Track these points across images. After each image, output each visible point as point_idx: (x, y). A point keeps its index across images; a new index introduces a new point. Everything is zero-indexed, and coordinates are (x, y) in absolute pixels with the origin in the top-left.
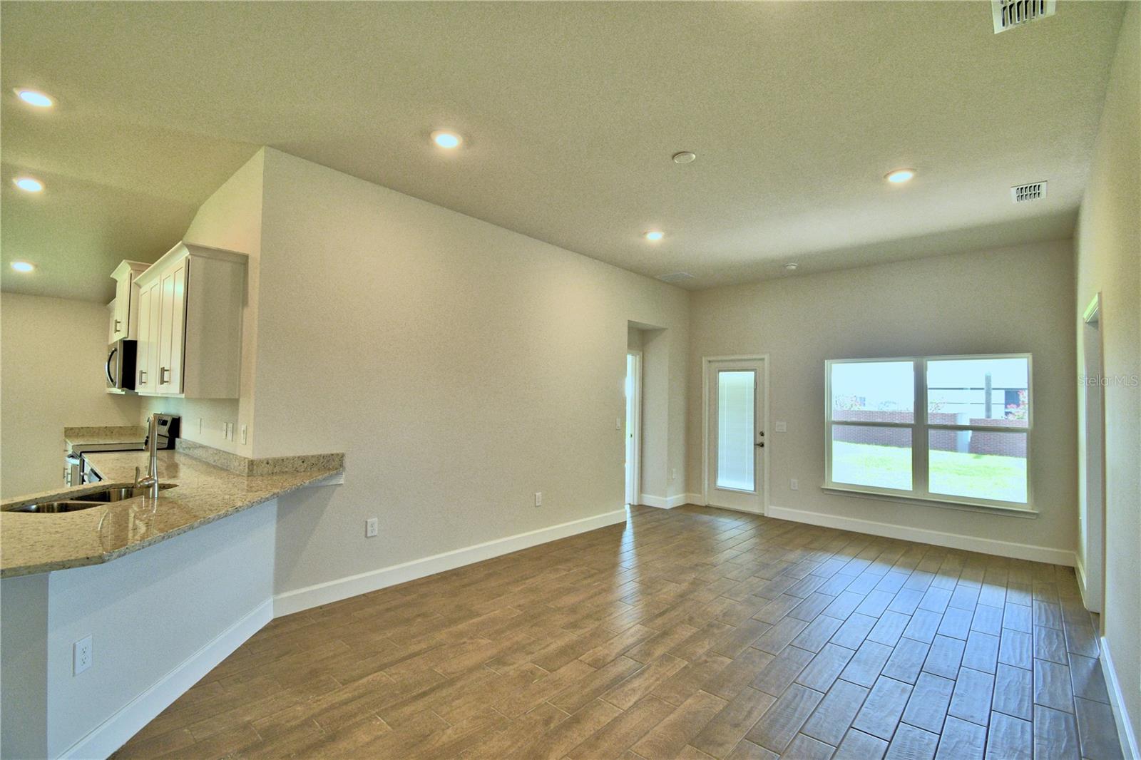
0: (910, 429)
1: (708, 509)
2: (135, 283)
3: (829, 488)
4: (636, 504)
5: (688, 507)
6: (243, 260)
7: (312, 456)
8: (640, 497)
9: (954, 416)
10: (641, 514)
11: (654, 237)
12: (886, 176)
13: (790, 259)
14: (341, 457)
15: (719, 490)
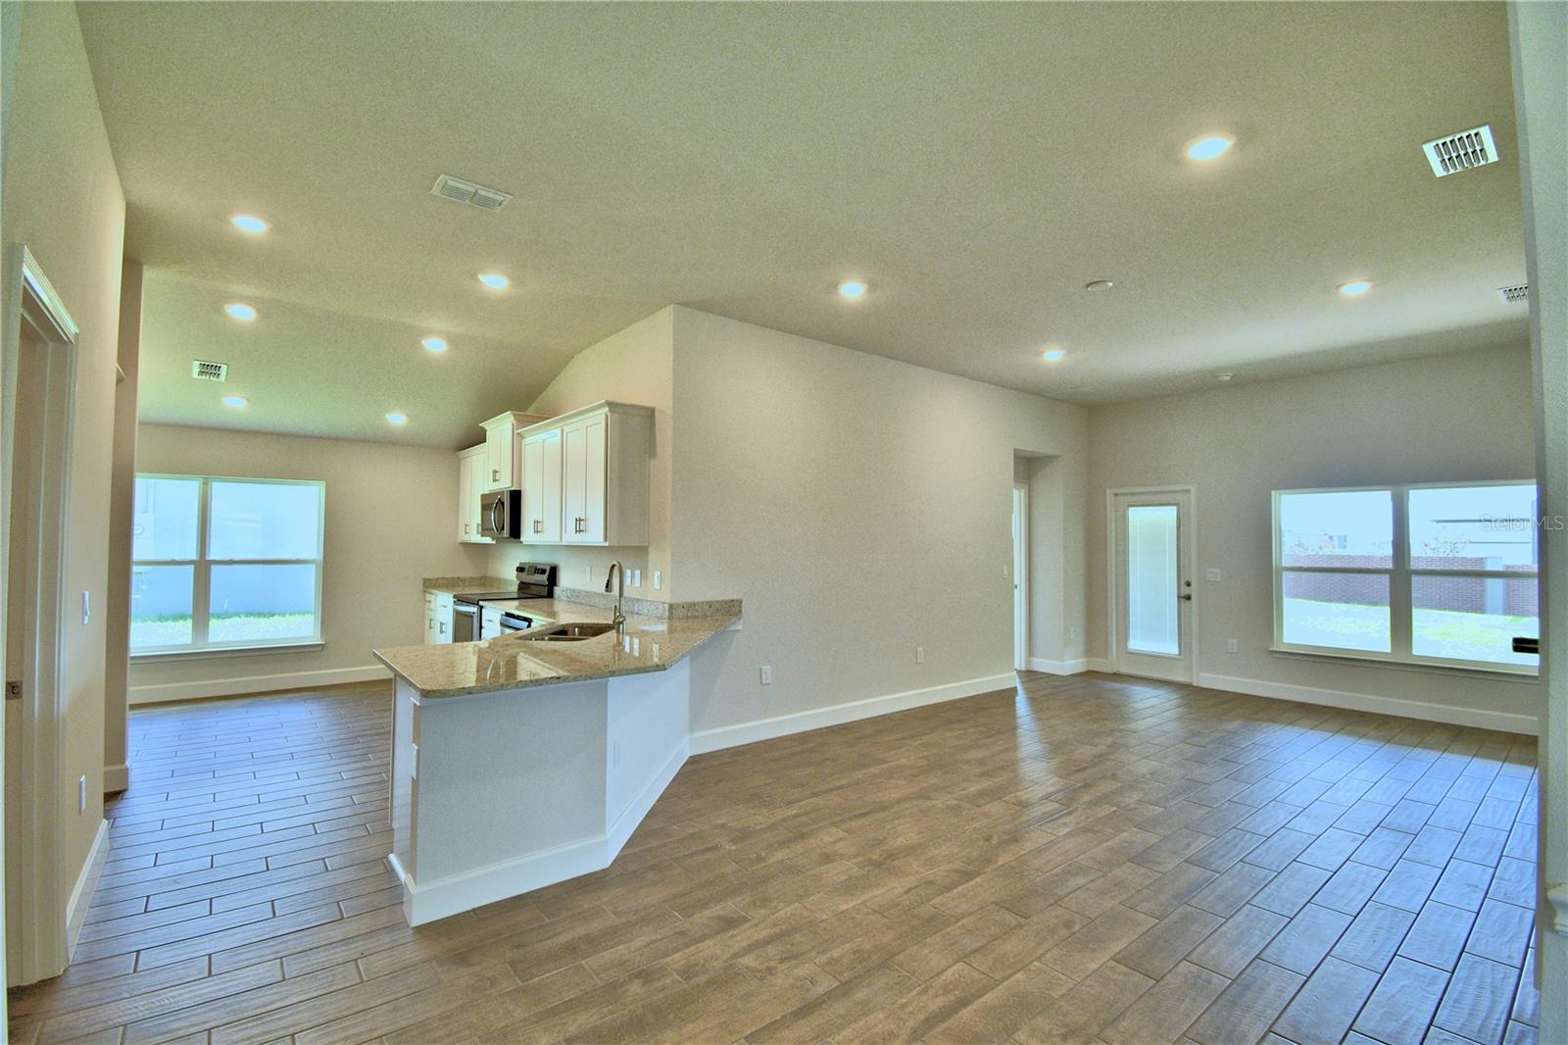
0: (1388, 576)
1: (1117, 676)
2: (518, 434)
3: (1278, 650)
4: (1023, 669)
5: (1090, 674)
6: (650, 413)
7: (717, 602)
8: (1028, 662)
9: (1481, 560)
10: (1031, 681)
11: (1053, 356)
12: (1338, 287)
13: (1224, 369)
14: (740, 602)
15: (1132, 653)
